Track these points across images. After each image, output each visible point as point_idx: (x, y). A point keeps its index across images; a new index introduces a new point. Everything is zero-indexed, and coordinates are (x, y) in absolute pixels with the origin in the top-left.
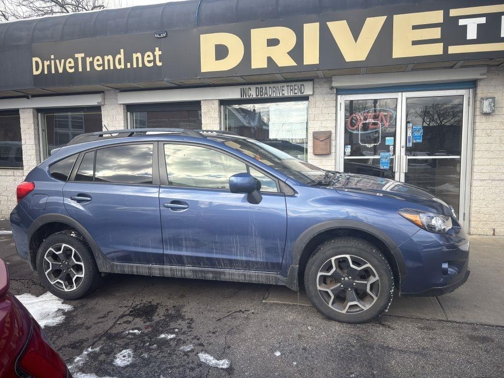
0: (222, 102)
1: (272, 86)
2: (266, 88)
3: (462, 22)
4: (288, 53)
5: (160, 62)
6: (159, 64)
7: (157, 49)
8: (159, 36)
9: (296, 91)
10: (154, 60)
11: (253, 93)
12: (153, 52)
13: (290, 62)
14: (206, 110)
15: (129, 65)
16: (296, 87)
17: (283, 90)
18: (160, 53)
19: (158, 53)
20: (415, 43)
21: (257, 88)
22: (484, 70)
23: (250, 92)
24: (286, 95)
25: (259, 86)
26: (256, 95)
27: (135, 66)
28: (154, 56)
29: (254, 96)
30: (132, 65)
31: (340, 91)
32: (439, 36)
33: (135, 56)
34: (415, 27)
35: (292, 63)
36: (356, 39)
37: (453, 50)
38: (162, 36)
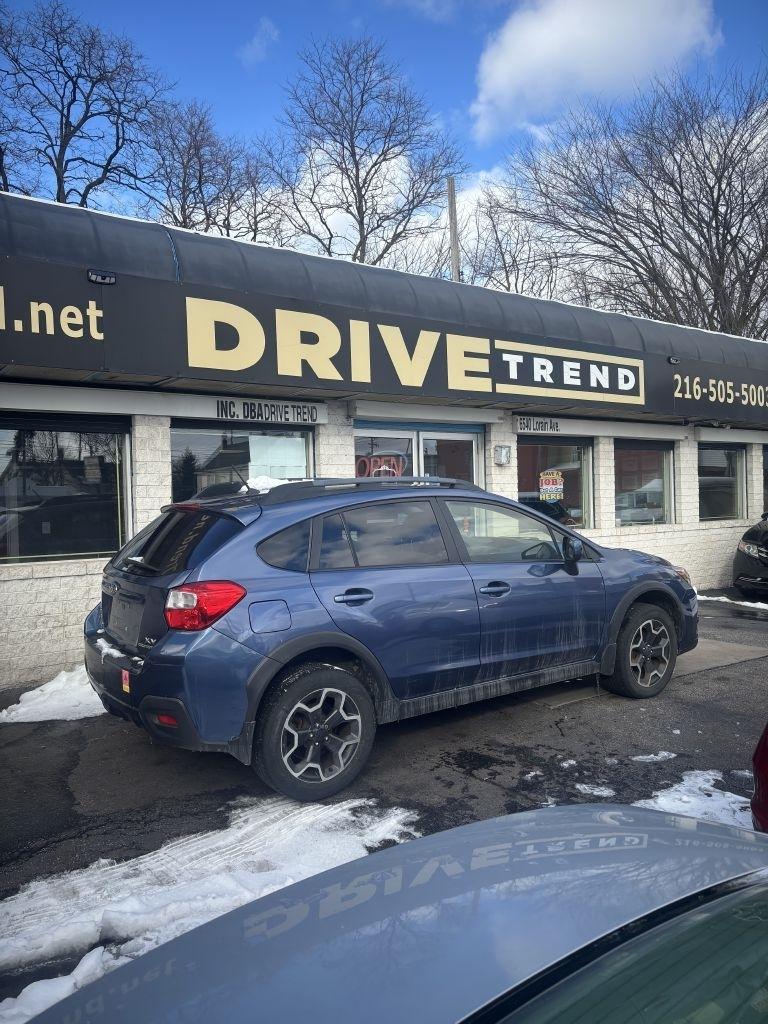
0: (177, 423)
1: (269, 403)
2: (260, 404)
3: (506, 357)
4: (330, 359)
5: (99, 331)
6: (98, 336)
7: (92, 304)
8: (99, 279)
9: (306, 417)
10: (86, 326)
11: (239, 412)
12: (83, 309)
13: (334, 374)
14: (145, 435)
15: (18, 326)
16: (306, 410)
17: (287, 413)
18: (100, 313)
19: (94, 312)
20: (469, 374)
21: (245, 404)
22: (501, 413)
23: (233, 410)
24: (291, 420)
25: (249, 401)
26: (245, 417)
27: (35, 329)
28: (86, 318)
29: (241, 417)
30: (27, 324)
31: (362, 423)
32: (486, 370)
33: (35, 308)
34: (468, 354)
35: (337, 376)
36: (411, 356)
37: (502, 388)
38: (107, 280)
